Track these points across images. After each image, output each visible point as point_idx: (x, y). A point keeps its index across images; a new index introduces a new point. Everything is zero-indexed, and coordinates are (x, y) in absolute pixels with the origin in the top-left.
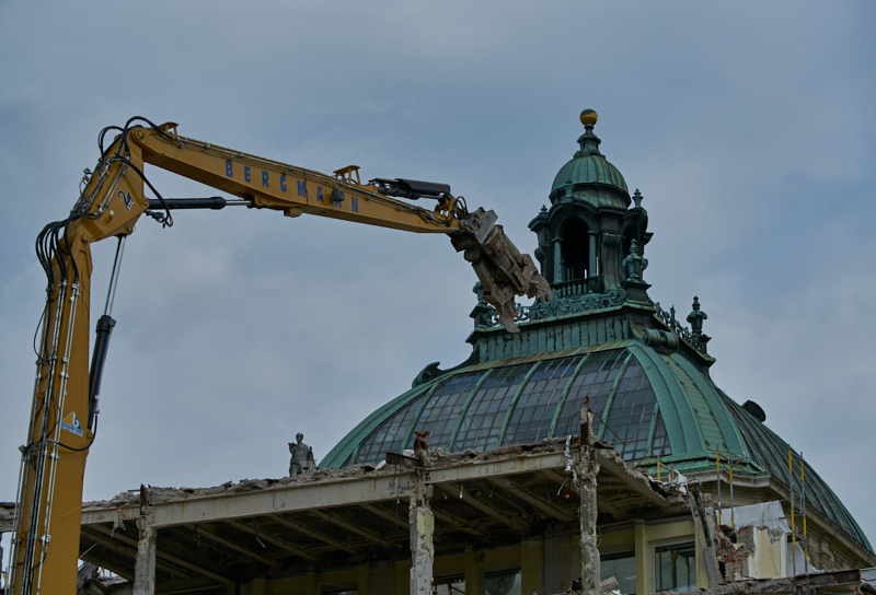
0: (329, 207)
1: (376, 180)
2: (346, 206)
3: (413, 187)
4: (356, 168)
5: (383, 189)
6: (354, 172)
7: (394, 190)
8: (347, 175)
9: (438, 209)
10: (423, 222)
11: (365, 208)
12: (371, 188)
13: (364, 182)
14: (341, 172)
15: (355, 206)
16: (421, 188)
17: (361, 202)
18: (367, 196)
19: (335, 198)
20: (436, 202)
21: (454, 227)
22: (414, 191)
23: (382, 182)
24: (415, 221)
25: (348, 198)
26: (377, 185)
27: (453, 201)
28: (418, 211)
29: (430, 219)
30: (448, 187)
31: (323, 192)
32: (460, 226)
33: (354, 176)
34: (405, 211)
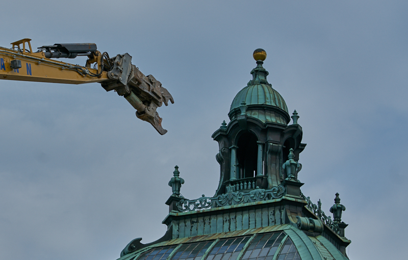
0: (10, 73)
1: (43, 47)
2: (22, 72)
3: (69, 49)
4: (28, 40)
5: (48, 53)
6: (26, 43)
7: (57, 54)
8: (21, 46)
9: (88, 63)
10: (80, 76)
11: (37, 71)
12: (40, 55)
13: (34, 50)
14: (17, 43)
15: (29, 70)
16: (75, 49)
17: (33, 66)
18: (38, 62)
19: (14, 66)
20: (87, 58)
21: (103, 78)
22: (72, 52)
23: (47, 48)
24: (75, 76)
25: (23, 64)
26: (44, 51)
27: (99, 57)
28: (76, 69)
29: (85, 74)
30: (95, 46)
31: (5, 62)
32: (108, 77)
33: (27, 47)
34: (66, 70)
